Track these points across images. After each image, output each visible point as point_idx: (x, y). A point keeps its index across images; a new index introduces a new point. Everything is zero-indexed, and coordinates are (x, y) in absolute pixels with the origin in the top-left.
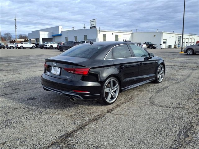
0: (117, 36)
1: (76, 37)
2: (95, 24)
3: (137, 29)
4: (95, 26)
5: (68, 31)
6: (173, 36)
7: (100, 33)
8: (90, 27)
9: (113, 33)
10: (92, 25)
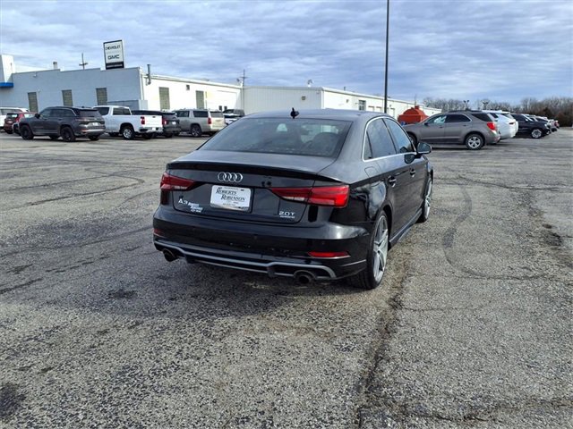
0: (200, 95)
1: (67, 94)
2: (120, 56)
3: (244, 78)
4: (122, 63)
5: (37, 72)
6: (347, 101)
7: (149, 83)
8: (107, 65)
9: (188, 87)
10: (112, 57)
